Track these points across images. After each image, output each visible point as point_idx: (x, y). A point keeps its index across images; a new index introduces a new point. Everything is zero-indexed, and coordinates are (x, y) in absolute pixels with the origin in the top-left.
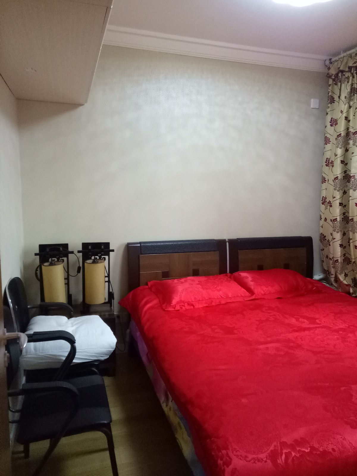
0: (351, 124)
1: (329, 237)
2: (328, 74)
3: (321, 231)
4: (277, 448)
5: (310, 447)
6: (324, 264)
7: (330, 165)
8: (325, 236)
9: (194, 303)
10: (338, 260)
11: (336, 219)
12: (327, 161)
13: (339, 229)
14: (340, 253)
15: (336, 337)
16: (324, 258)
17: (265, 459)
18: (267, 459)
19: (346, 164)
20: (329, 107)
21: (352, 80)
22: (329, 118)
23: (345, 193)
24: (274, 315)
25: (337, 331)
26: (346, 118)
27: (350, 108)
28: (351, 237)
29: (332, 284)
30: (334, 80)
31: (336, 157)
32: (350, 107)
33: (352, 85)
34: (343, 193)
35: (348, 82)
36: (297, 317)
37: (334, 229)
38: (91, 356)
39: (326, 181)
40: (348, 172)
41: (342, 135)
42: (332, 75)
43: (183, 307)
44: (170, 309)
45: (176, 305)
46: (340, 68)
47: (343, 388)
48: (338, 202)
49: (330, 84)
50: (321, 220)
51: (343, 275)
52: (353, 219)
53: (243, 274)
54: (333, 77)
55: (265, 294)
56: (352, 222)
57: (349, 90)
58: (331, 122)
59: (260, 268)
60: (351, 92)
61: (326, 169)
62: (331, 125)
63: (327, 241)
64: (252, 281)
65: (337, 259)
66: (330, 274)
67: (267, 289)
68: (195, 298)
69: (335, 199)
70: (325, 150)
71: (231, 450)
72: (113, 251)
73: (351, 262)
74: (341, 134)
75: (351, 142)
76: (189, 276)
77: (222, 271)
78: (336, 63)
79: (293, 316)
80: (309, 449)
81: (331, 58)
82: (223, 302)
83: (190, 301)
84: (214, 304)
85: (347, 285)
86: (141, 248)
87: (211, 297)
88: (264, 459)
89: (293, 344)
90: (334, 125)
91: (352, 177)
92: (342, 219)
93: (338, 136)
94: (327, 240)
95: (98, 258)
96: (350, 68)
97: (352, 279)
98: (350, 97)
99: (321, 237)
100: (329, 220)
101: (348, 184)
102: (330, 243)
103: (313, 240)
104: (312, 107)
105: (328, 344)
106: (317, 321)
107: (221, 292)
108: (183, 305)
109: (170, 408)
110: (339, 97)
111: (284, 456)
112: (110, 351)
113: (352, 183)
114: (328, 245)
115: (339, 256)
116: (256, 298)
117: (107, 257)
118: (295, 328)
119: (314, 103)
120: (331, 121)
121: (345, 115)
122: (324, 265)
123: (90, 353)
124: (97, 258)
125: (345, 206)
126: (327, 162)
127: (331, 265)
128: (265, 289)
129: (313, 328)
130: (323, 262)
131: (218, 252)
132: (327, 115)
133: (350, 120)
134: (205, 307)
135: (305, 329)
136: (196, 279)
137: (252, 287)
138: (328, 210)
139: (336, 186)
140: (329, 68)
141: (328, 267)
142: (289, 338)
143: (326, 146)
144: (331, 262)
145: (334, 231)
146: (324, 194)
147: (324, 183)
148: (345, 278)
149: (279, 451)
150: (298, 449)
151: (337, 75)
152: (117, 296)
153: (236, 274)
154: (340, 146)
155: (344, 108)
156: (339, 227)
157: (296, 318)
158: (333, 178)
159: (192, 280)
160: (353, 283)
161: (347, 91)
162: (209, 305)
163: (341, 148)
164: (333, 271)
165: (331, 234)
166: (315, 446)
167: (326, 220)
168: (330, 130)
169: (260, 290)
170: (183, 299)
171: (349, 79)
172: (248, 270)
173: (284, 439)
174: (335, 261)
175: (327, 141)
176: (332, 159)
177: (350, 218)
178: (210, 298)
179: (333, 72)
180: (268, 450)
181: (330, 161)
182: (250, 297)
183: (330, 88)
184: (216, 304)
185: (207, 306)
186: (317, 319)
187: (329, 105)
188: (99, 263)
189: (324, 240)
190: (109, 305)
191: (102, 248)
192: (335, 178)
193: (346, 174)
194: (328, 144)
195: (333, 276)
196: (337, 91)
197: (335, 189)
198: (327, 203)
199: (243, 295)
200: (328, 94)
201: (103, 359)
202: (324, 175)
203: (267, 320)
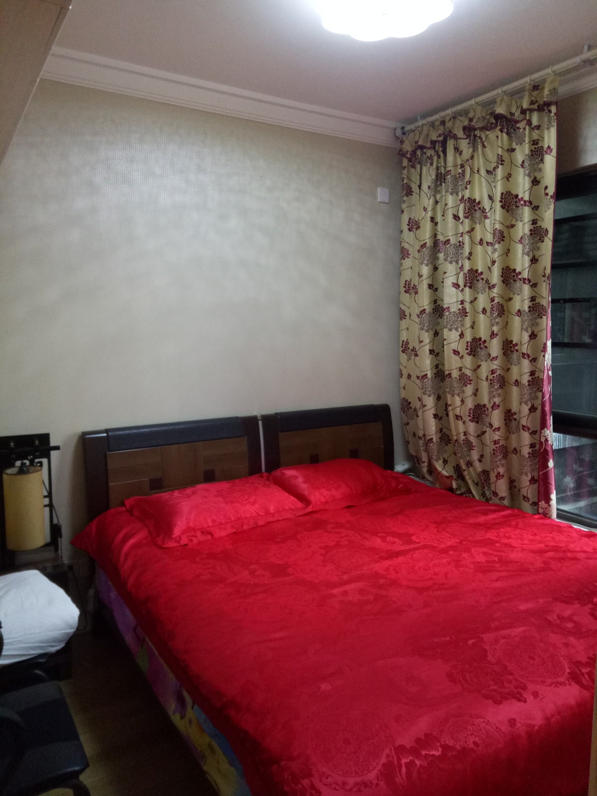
0: (439, 227)
1: (416, 404)
2: (400, 150)
3: (403, 394)
4: (390, 759)
5: (442, 746)
6: (411, 446)
7: (412, 291)
8: (410, 403)
9: (211, 530)
10: (432, 439)
11: (427, 375)
12: (405, 284)
13: (431, 390)
14: (434, 428)
15: (445, 560)
16: (409, 437)
17: (375, 782)
18: (378, 780)
19: (436, 290)
20: (404, 202)
21: (438, 162)
22: (405, 218)
23: (436, 334)
24: (347, 536)
25: (445, 551)
26: (432, 219)
27: (437, 204)
28: (449, 403)
29: (423, 478)
30: (410, 160)
31: (421, 279)
32: (437, 202)
33: (438, 168)
34: (434, 334)
35: (432, 164)
36: (382, 534)
37: (423, 391)
38: (32, 648)
39: (406, 316)
40: (439, 302)
41: (428, 245)
42: (408, 151)
43: (194, 539)
44: (172, 544)
45: (181, 536)
46: (418, 141)
47: (471, 642)
48: (427, 348)
49: (404, 165)
50: (402, 377)
51: (441, 462)
52: (450, 374)
53: (290, 473)
54: (409, 156)
55: (327, 502)
56: (450, 379)
57: (434, 177)
58: (408, 225)
59: (314, 460)
60: (437, 179)
61: (405, 297)
62: (410, 230)
63: (413, 410)
64: (305, 483)
65: (430, 437)
66: (420, 462)
67: (330, 493)
68: (214, 521)
69: (423, 344)
70: (402, 268)
71: (317, 776)
72: (57, 448)
73: (450, 440)
74: (426, 243)
75: (441, 256)
76: (199, 482)
77: (254, 470)
78: (412, 135)
79: (375, 534)
80: (440, 749)
81: (403, 125)
82: (261, 523)
83: (205, 526)
84: (245, 527)
85: (447, 477)
86: (108, 439)
87: (240, 515)
88: (373, 782)
89: (384, 580)
90: (414, 230)
91: (446, 310)
92: (435, 374)
93: (422, 246)
94: (413, 408)
95: (27, 462)
96: (433, 143)
97: (454, 467)
98: (436, 186)
99: (402, 404)
100: (414, 377)
101: (439, 320)
102: (418, 413)
103: (391, 411)
104: (379, 200)
105: (435, 574)
106: (414, 538)
107: (257, 506)
108: (194, 534)
109: (190, 722)
110: (420, 187)
111: (404, 770)
112: (68, 634)
113: (447, 318)
114: (415, 417)
115: (434, 432)
116: (315, 510)
117: (45, 461)
118: (382, 554)
119: (382, 194)
120: (409, 222)
121: (429, 214)
122: (409, 448)
123: (28, 643)
124: (25, 463)
125: (438, 354)
126: (407, 287)
127: (421, 447)
128: (325, 493)
129: (409, 550)
130: (409, 444)
131: (245, 439)
132: (402, 213)
133: (437, 223)
134: (231, 534)
135: (398, 554)
136: (213, 488)
137: (306, 493)
138: (412, 362)
139: (424, 323)
140: (402, 142)
141: (417, 451)
142: (376, 572)
143: (403, 261)
144: (421, 442)
145: (424, 393)
146: (404, 336)
147: (403, 319)
148: (444, 467)
149: (396, 763)
150: (424, 753)
151: (414, 153)
152: (66, 531)
153: (277, 473)
154: (425, 262)
155: (429, 204)
156: (431, 388)
157: (380, 537)
158: (418, 312)
159: (207, 490)
160: (455, 473)
161: (430, 179)
162: (237, 530)
163: (427, 265)
164: (424, 457)
165: (420, 399)
166: (447, 742)
167: (409, 376)
168: (408, 237)
169: (319, 496)
170: (191, 524)
171: (432, 160)
172: (296, 464)
173: (399, 742)
174: (429, 440)
175: (404, 253)
176: (415, 281)
177: (447, 373)
178: (239, 519)
179: (408, 147)
180: (377, 764)
181: (412, 286)
182: (305, 508)
183: (405, 172)
184: (250, 527)
185: (235, 533)
186: (412, 535)
187: (405, 198)
188: (31, 473)
189: (408, 409)
190: (52, 548)
191: (37, 445)
192: (421, 312)
193: (436, 305)
194: (406, 258)
195: (426, 464)
196: (415, 178)
197: (422, 329)
198: (410, 350)
199: (293, 507)
200: (403, 181)
201: (53, 650)
202: (403, 307)
203: (338, 545)
